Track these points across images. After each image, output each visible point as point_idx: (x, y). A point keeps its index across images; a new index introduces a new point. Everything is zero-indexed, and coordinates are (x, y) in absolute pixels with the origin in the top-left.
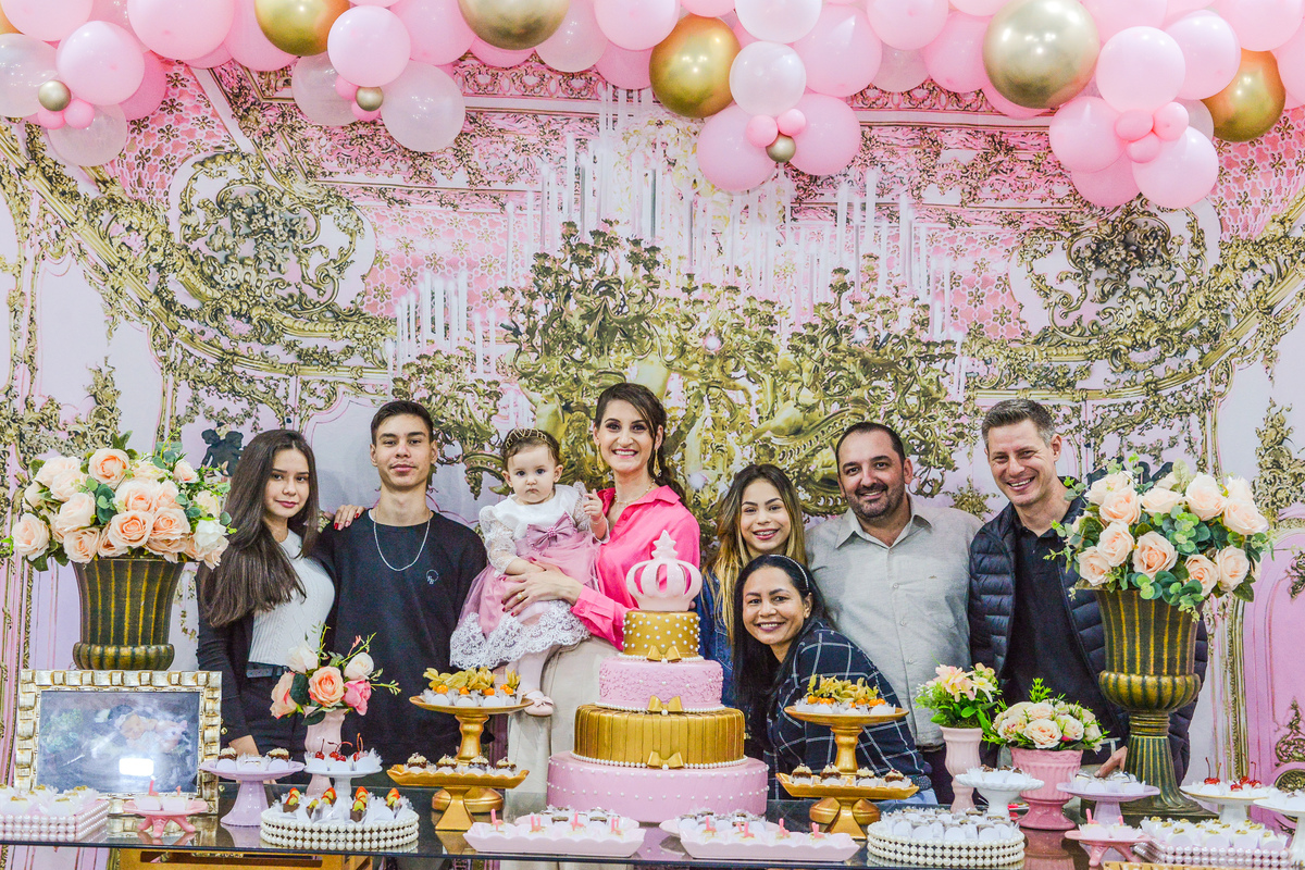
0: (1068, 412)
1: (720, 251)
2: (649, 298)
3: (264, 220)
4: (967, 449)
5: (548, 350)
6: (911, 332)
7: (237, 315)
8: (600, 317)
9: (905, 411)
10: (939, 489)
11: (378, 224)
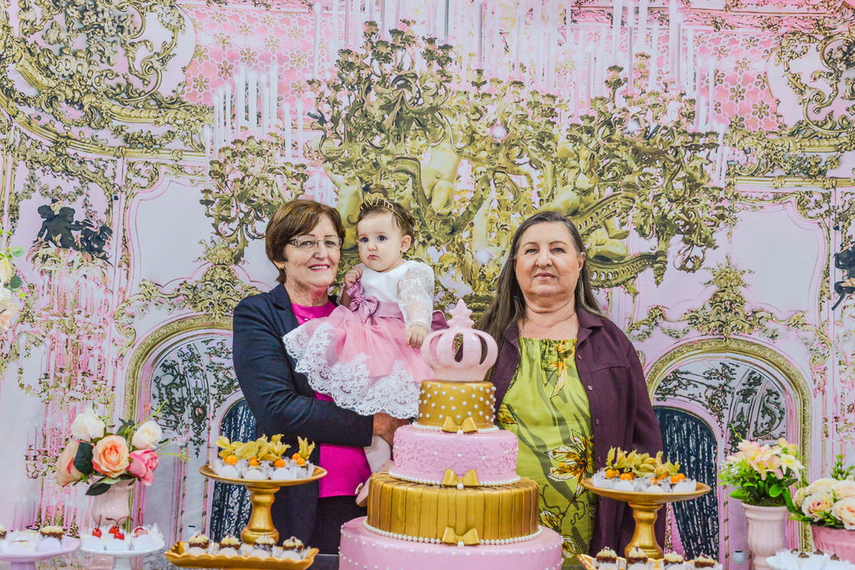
0: (819, 198)
1: (506, 49)
2: (442, 91)
3: (95, 17)
4: (727, 230)
5: (351, 137)
6: (678, 124)
7: (71, 102)
8: (397, 108)
9: (672, 195)
10: (700, 265)
11: (198, 21)
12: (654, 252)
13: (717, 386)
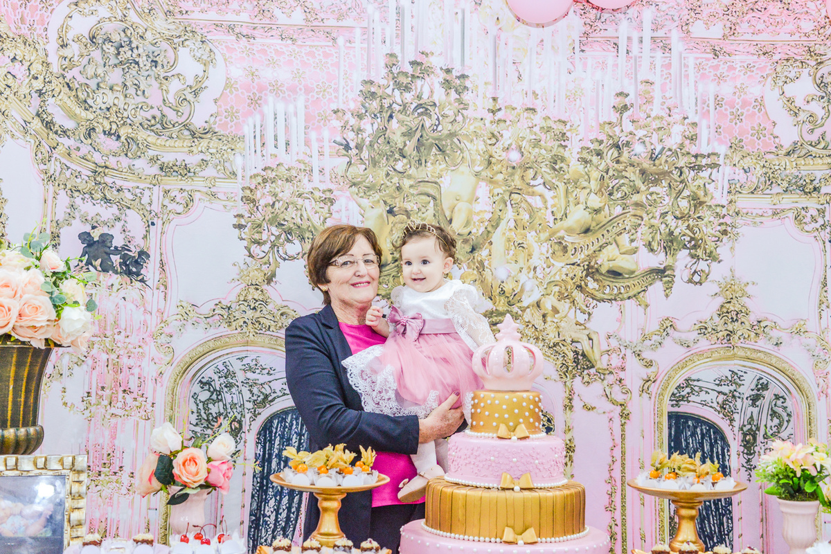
0: (815, 213)
1: (519, 78)
2: (459, 118)
3: (130, 52)
4: (730, 244)
5: (375, 163)
6: (682, 146)
7: (108, 133)
8: (418, 135)
9: (677, 212)
10: (706, 278)
11: (228, 55)
12: (662, 267)
13: (727, 392)
